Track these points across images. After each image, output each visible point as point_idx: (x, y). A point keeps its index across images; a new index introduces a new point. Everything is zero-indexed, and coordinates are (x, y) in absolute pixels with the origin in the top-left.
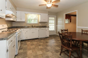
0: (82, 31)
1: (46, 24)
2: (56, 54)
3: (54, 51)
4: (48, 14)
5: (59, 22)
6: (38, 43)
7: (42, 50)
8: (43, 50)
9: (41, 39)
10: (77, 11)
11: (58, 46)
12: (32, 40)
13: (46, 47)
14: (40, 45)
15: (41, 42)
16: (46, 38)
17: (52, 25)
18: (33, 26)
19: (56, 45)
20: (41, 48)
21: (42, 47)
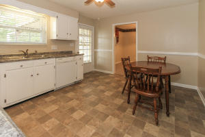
0: (149, 58)
1: (72, 45)
2: (124, 116)
3: (117, 112)
4: (77, 19)
5: (100, 41)
6: (62, 104)
7: (89, 120)
8: (92, 121)
9: (63, 90)
10: (137, 22)
11: (115, 96)
12: (31, 103)
13: (92, 108)
14: (73, 110)
15: (72, 99)
16: (77, 83)
17: (85, 47)
18: (28, 54)
19: (112, 95)
20: (83, 117)
21: (83, 113)
